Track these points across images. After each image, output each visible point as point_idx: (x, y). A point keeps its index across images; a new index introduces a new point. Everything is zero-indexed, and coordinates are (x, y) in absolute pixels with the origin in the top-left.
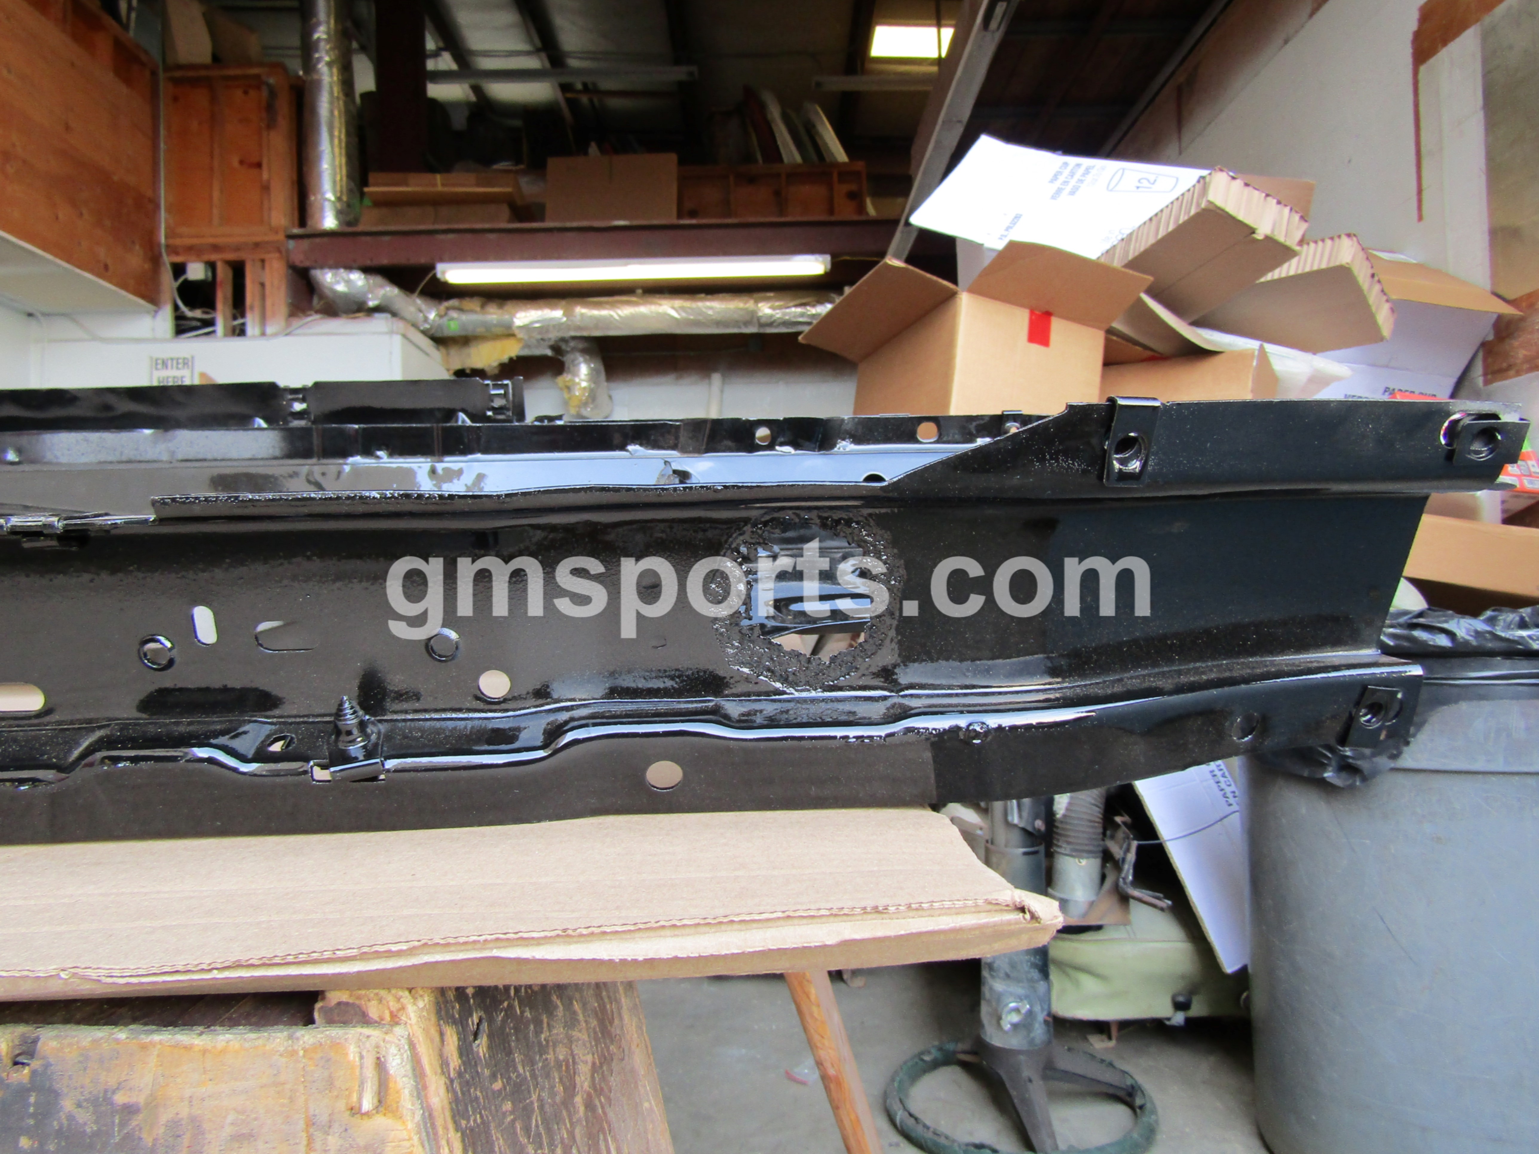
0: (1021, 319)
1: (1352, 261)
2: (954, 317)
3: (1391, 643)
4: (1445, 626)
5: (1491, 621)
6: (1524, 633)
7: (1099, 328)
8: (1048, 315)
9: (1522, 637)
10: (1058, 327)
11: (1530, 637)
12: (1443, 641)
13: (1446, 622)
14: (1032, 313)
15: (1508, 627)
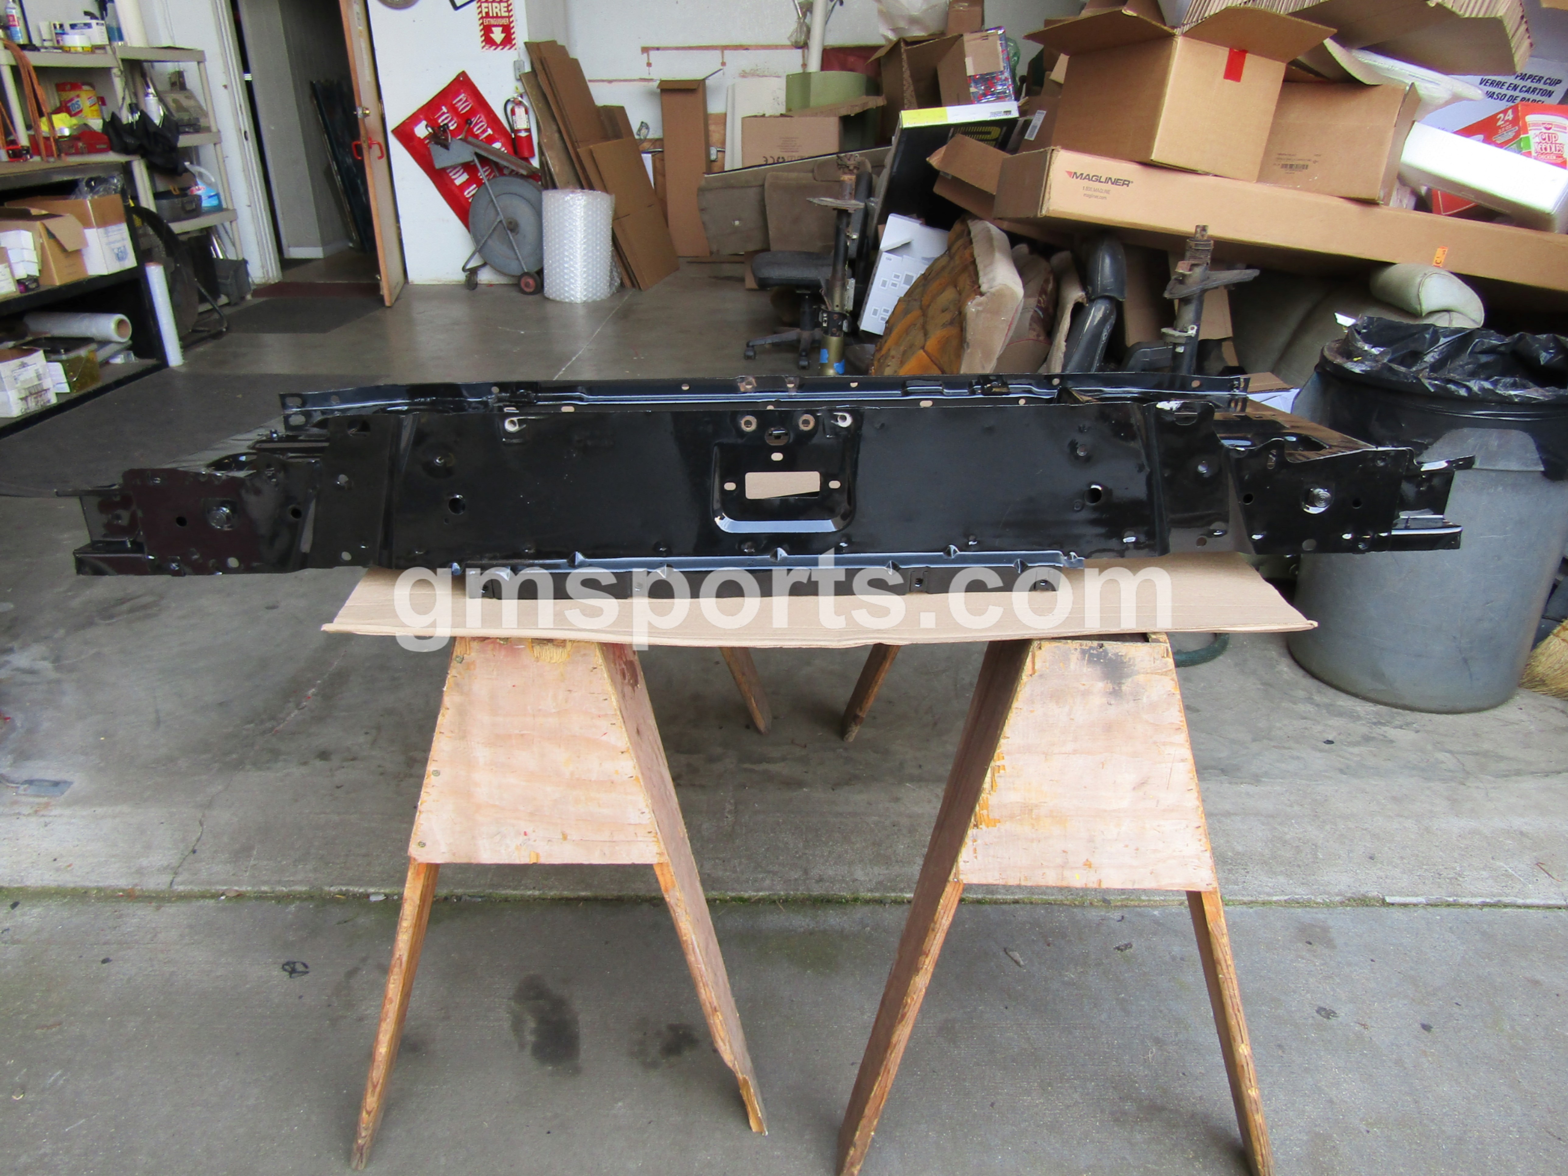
0: (1221, 56)
1: (1506, 13)
2: (1169, 58)
3: (1432, 390)
4: (1468, 383)
5: (1495, 383)
6: (1512, 393)
7: (1283, 62)
8: (1243, 53)
9: (1510, 395)
10: (1252, 63)
11: (1515, 395)
12: (1463, 392)
13: (1469, 381)
14: (1231, 51)
15: (1506, 387)
